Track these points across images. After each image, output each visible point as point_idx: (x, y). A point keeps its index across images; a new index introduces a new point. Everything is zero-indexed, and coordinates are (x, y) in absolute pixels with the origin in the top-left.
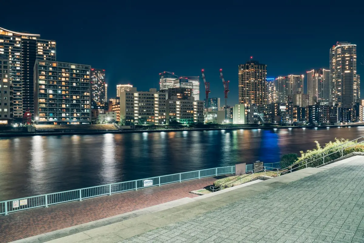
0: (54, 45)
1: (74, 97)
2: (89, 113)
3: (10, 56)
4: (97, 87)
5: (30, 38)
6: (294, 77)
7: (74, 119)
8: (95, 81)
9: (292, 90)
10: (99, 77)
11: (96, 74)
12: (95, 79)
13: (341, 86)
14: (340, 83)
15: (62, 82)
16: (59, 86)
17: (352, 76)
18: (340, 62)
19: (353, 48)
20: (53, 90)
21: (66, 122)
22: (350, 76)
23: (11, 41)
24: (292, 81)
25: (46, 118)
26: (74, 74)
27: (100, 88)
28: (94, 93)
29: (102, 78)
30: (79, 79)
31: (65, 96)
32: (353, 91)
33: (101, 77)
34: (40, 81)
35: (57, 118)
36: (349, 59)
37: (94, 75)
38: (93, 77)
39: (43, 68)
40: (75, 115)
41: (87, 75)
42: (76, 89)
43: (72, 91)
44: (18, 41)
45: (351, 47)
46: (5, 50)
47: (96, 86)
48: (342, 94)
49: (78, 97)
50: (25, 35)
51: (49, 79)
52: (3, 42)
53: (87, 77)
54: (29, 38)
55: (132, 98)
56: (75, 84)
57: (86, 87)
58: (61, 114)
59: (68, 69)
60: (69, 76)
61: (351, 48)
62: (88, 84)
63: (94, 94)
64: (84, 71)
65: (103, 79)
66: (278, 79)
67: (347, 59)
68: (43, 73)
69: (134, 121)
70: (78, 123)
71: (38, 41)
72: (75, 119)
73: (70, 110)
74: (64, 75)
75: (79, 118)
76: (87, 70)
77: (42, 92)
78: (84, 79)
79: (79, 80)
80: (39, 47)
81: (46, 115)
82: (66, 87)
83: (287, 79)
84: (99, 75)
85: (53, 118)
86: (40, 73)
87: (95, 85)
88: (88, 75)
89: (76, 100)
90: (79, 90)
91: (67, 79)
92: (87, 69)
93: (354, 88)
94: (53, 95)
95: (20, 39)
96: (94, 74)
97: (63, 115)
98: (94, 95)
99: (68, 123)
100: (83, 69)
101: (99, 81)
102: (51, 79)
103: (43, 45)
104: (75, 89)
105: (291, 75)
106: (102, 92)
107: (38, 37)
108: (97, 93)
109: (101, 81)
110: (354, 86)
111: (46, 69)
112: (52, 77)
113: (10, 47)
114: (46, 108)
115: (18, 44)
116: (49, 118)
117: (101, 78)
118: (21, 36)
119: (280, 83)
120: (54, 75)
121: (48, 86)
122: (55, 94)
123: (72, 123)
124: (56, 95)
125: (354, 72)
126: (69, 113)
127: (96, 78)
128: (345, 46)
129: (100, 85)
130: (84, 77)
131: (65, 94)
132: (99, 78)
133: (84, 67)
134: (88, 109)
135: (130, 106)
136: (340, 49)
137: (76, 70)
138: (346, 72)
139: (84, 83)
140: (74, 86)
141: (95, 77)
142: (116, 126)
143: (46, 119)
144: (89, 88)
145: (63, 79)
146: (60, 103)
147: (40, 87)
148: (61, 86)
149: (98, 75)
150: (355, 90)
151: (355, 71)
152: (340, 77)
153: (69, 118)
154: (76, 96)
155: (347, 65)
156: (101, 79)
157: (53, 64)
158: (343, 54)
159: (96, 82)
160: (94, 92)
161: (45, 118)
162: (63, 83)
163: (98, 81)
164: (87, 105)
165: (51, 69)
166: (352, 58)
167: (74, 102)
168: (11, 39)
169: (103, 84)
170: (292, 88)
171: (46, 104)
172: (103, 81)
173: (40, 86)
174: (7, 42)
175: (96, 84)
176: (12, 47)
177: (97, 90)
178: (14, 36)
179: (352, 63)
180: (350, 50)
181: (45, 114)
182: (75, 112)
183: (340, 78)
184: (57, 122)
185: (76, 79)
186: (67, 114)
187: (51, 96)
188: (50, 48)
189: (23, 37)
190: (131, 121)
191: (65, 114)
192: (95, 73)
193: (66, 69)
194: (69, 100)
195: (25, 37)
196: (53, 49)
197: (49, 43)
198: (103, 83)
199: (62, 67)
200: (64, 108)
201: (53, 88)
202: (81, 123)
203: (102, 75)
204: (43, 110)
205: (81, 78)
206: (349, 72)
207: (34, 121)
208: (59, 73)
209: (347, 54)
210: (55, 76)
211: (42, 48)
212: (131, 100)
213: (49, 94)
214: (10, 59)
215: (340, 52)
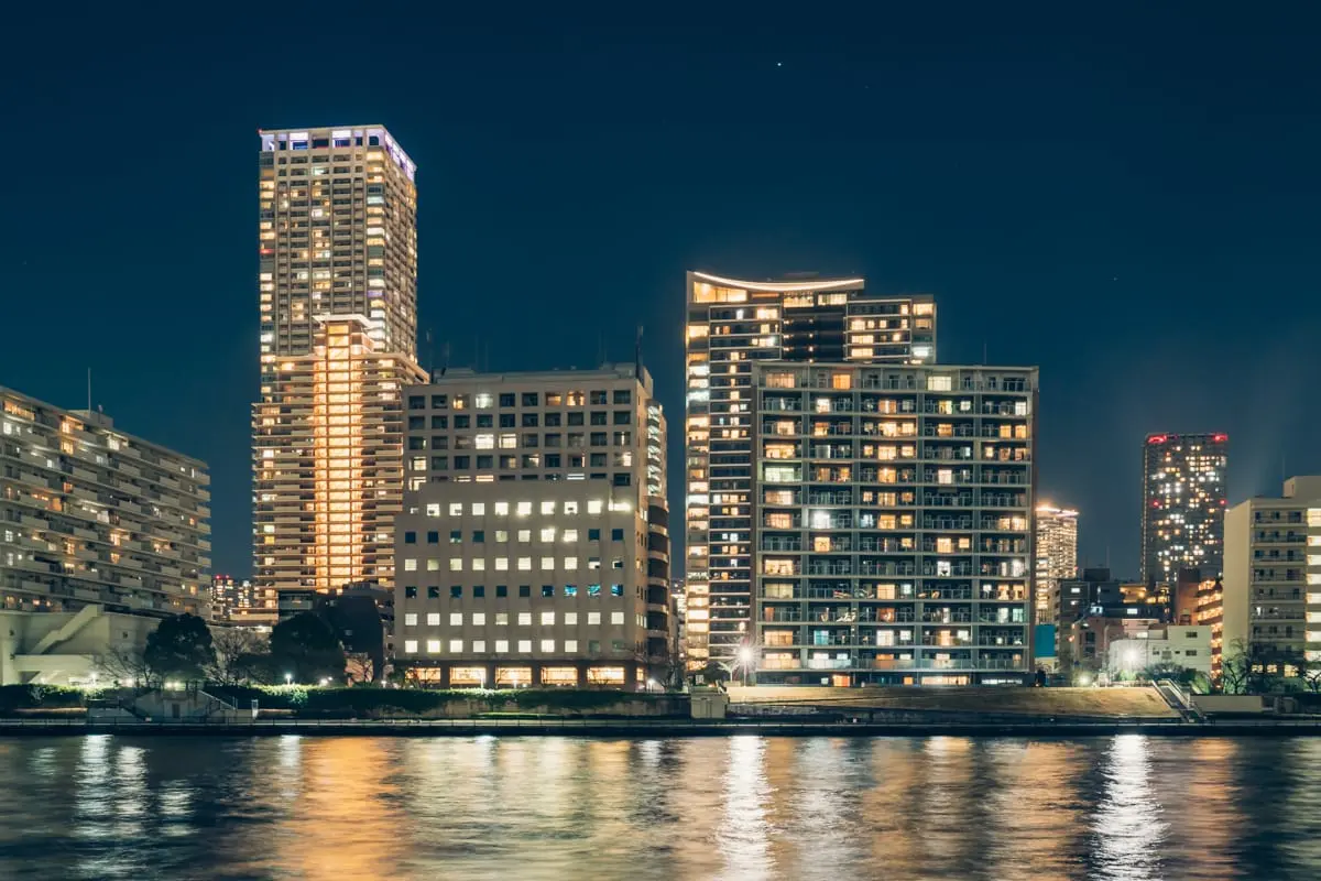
0: (926, 316)
1: (944, 546)
2: (1021, 628)
3: (735, 396)
4: (1181, 527)
5: (821, 302)
7: (939, 656)
8: (1173, 495)
10: (1193, 474)
11: (1179, 461)
12: (1173, 487)
15: (878, 466)
16: (864, 489)
20: (834, 514)
21: (899, 677)
23: (737, 328)
25: (796, 654)
26: (946, 420)
27: (1196, 528)
28: (1164, 557)
29: (1212, 479)
30: (970, 444)
31: (893, 541)
33: (1203, 474)
34: (767, 470)
35: (848, 651)
37: (1165, 465)
38: (1162, 476)
39: (787, 405)
40: (945, 639)
41: (1014, 422)
42: (955, 500)
43: (934, 514)
44: (765, 322)
46: (714, 369)
47: (1177, 518)
49: (964, 543)
50: (800, 292)
51: (813, 455)
52: (706, 334)
53: (1013, 434)
54: (815, 300)
55: (1291, 537)
56: (949, 472)
57: (1008, 485)
58: (873, 631)
59: (912, 397)
60: (914, 435)
62: (1023, 468)
63: (1167, 563)
64: (997, 399)
65: (1214, 484)
68: (785, 431)
69: (1301, 673)
70: (963, 680)
71: (854, 310)
72: (943, 662)
73: (920, 612)
74: (889, 429)
75: (968, 651)
76: (1016, 393)
77: (781, 522)
78: (997, 447)
79: (972, 449)
80: (855, 339)
81: (795, 641)
82: (899, 490)
84: (1192, 464)
85: (833, 654)
86: (769, 432)
87: (1172, 516)
88: (1022, 421)
89: (954, 560)
90: (968, 503)
91: (908, 451)
92: (1012, 389)
94: (834, 537)
95: (773, 314)
96: (1168, 459)
97: (884, 639)
98: (1167, 569)
99: (908, 681)
100: (992, 392)
101: (1194, 495)
102: (823, 455)
103: (877, 325)
104: (948, 503)
106: (1209, 550)
107: (853, 292)
108: (1181, 553)
109: (1202, 495)
111: (797, 408)
112: (829, 447)
113: (735, 356)
114: (798, 604)
115: (766, 336)
116: (811, 653)
117: (1202, 479)
118: (781, 297)
120: (836, 437)
121: (809, 493)
122: (843, 530)
123: (925, 681)
124: (848, 535)
126: (911, 628)
127: (1178, 479)
129: (1195, 517)
130: (996, 434)
131: (893, 527)
132: (1196, 481)
133: (1000, 381)
134: (1019, 605)
135: (1280, 583)
137: (957, 400)
139: (997, 468)
140: (945, 487)
141: (1171, 478)
142: (1171, 697)
143: (794, 657)
144: (1022, 491)
145: (887, 453)
146: (868, 577)
147: (768, 499)
148: (876, 490)
149: (1187, 463)
153: (911, 652)
154: (955, 538)
156: (1202, 486)
157: (835, 377)
159: (1178, 501)
160: (1167, 553)
161: (789, 656)
162: (887, 476)
163: (1188, 494)
164: (1012, 583)
165: (824, 405)
167: (939, 573)
168: (740, 315)
169: (1212, 511)
171: (795, 582)
172: (1213, 494)
173: (768, 494)
174: (721, 332)
175: (1175, 508)
176: (740, 352)
177: (1182, 539)
178: (754, 300)
181: (791, 633)
182: (946, 620)
184: (851, 674)
185: (957, 446)
186: (905, 635)
187: (822, 545)
188: (905, 336)
189: (789, 299)
190: (1281, 670)
191: (891, 633)
192: (1174, 454)
193: (899, 398)
194: (912, 558)
195: (796, 299)
196: (918, 337)
197: (904, 310)
198: (1215, 504)
199: (881, 391)
200: (886, 605)
201: (832, 502)
202: (976, 678)
203: (1212, 464)
204: (782, 612)
205: (978, 441)
207: (735, 667)
208: (865, 420)
210: (844, 437)
211: (869, 339)
212: (1283, 553)
213: (813, 535)
214: (734, 409)
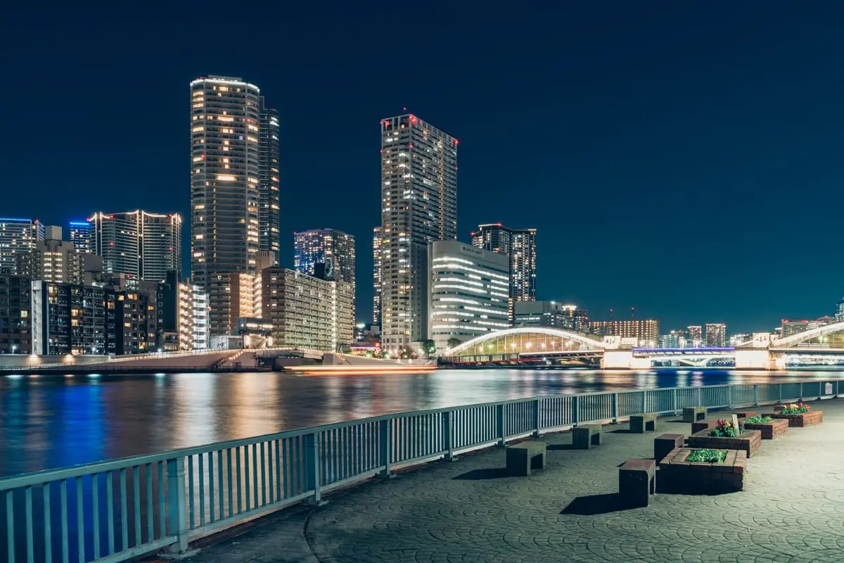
6: (147, 220)
9: (141, 260)
13: (204, 228)
14: (201, 219)
17: (243, 197)
18: (202, 141)
19: (247, 95)
22: (236, 197)
24: (140, 232)
32: (244, 250)
36: (231, 131)
45: (239, 90)
48: (209, 259)
61: (237, 96)
66: (94, 221)
67: (225, 131)
83: (122, 221)
93: (249, 239)
105: (137, 212)
110: (249, 233)
119: (99, 234)
125: (250, 183)
128: (218, 86)
136: (201, 93)
138: (222, 178)
150: (252, 245)
151: (255, 181)
152: (203, 195)
155: (226, 154)
158: (210, 112)
166: (241, 132)
170: (141, 253)
179: (242, 150)
180: (234, 101)
183: (202, 198)
206: (230, 178)
209: (225, 113)
215: (201, 105)
